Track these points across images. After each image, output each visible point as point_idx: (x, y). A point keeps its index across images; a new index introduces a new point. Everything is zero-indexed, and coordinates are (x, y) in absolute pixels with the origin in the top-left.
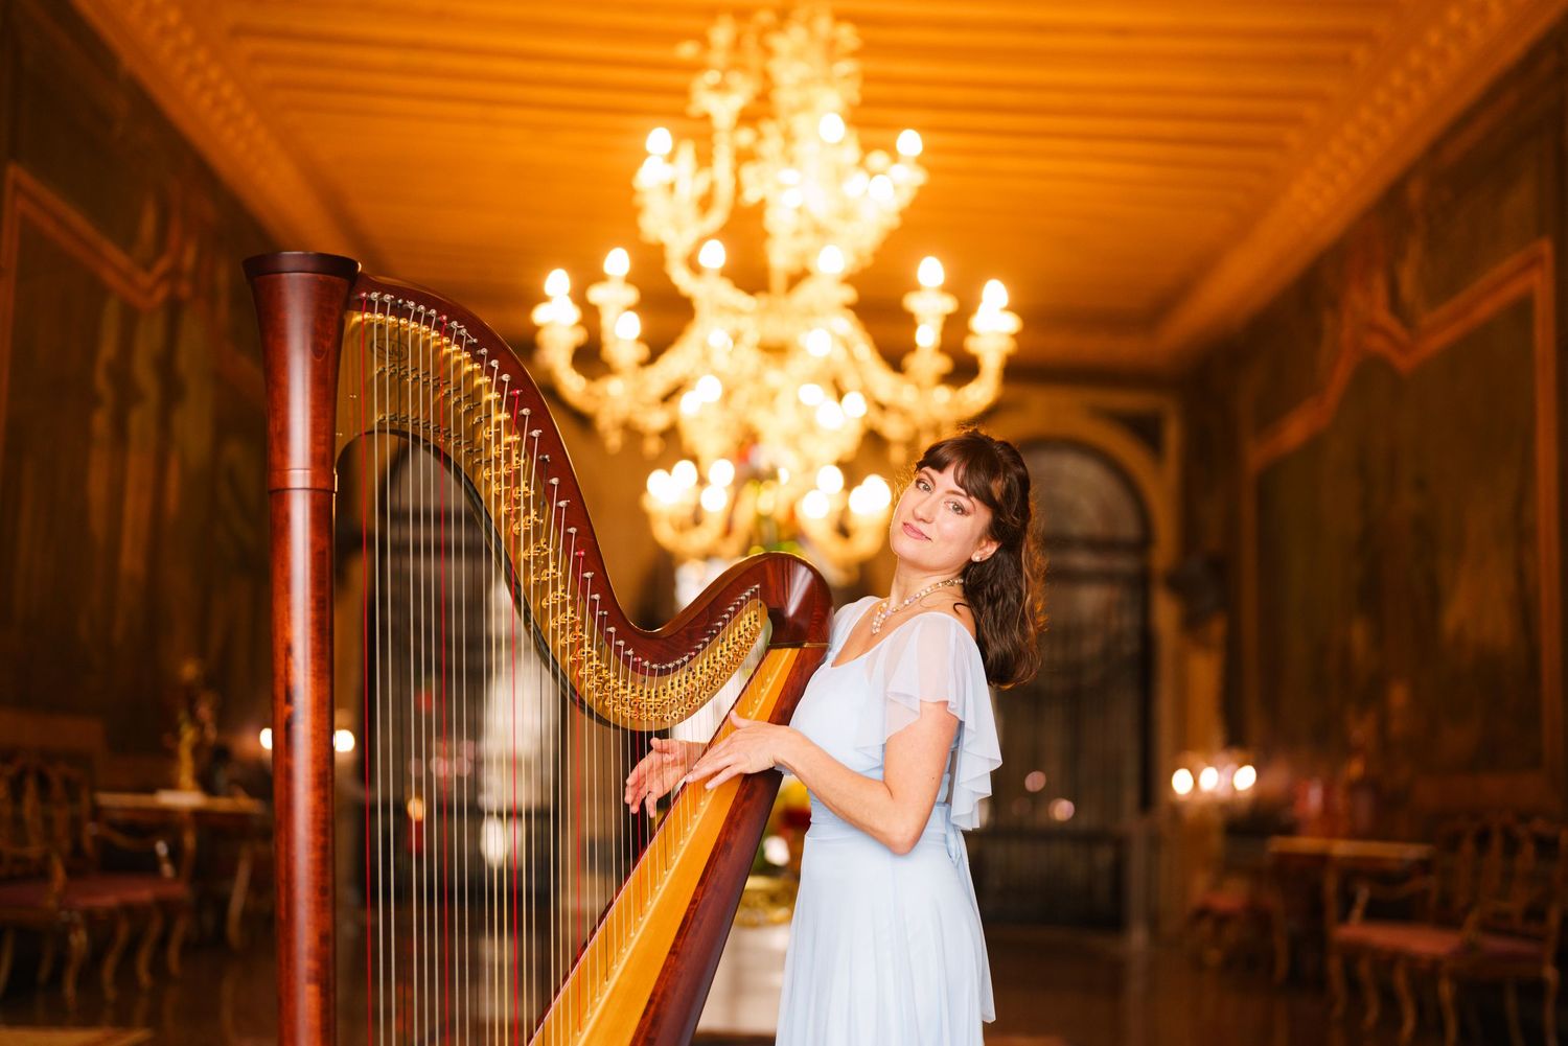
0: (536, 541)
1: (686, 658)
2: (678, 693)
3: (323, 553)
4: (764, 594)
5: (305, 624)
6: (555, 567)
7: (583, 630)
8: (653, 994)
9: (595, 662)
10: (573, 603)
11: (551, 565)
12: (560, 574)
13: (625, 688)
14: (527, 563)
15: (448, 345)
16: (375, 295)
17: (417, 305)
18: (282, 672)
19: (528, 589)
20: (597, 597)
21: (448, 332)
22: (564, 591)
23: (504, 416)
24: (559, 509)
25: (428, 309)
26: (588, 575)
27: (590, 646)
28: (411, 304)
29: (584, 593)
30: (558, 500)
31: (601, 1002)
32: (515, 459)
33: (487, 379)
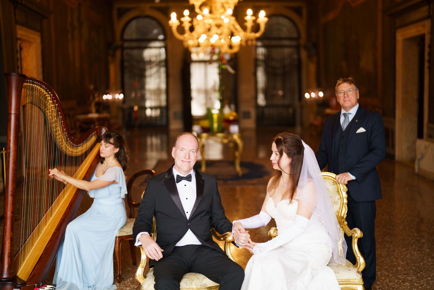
0: (56, 123)
1: (82, 144)
2: (80, 150)
3: (17, 125)
4: (97, 133)
5: (13, 137)
6: (59, 128)
7: (63, 139)
8: (71, 201)
9: (65, 144)
10: (62, 134)
11: (58, 127)
12: (60, 129)
13: (70, 148)
14: (54, 127)
15: (42, 89)
16: (29, 80)
17: (36, 82)
18: (9, 144)
19: (54, 132)
20: (66, 133)
21: (42, 87)
22: (60, 132)
23: (51, 102)
24: (60, 118)
25: (38, 83)
26: (65, 129)
27: (64, 141)
28: (35, 82)
29: (64, 132)
30: (60, 116)
31: (62, 202)
32: (53, 109)
33: (48, 95)
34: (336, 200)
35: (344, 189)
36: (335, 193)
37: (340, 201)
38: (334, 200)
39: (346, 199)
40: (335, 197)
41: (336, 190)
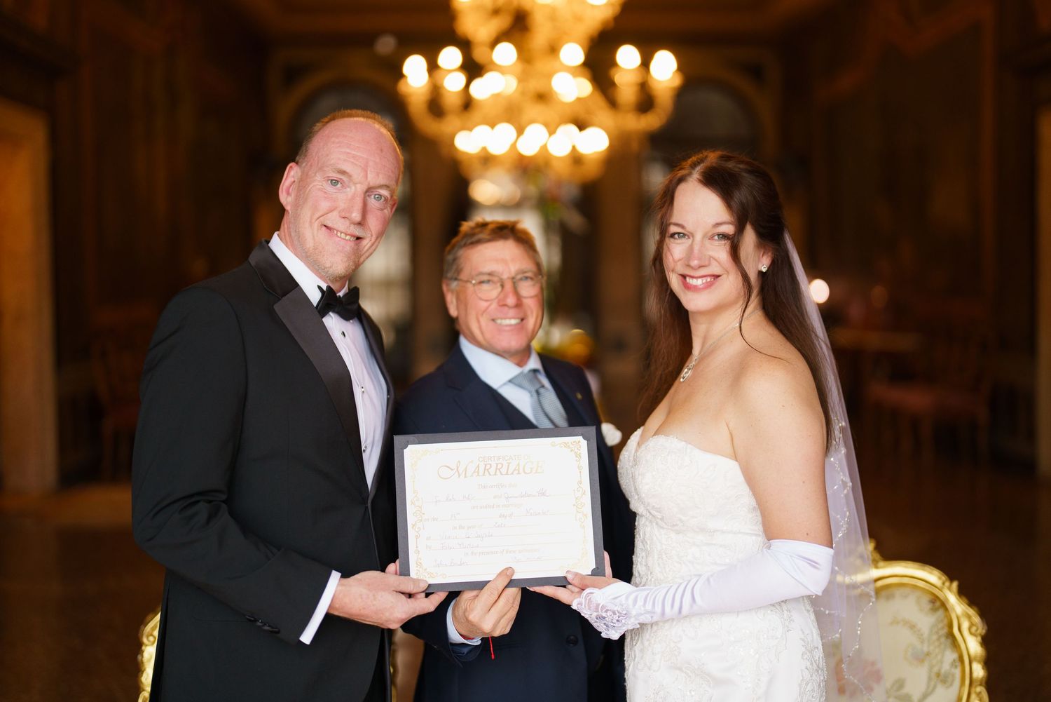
34: (946, 667)
35: (974, 629)
36: (938, 639)
37: (957, 672)
38: (935, 669)
39: (982, 663)
40: (939, 657)
41: (943, 628)
